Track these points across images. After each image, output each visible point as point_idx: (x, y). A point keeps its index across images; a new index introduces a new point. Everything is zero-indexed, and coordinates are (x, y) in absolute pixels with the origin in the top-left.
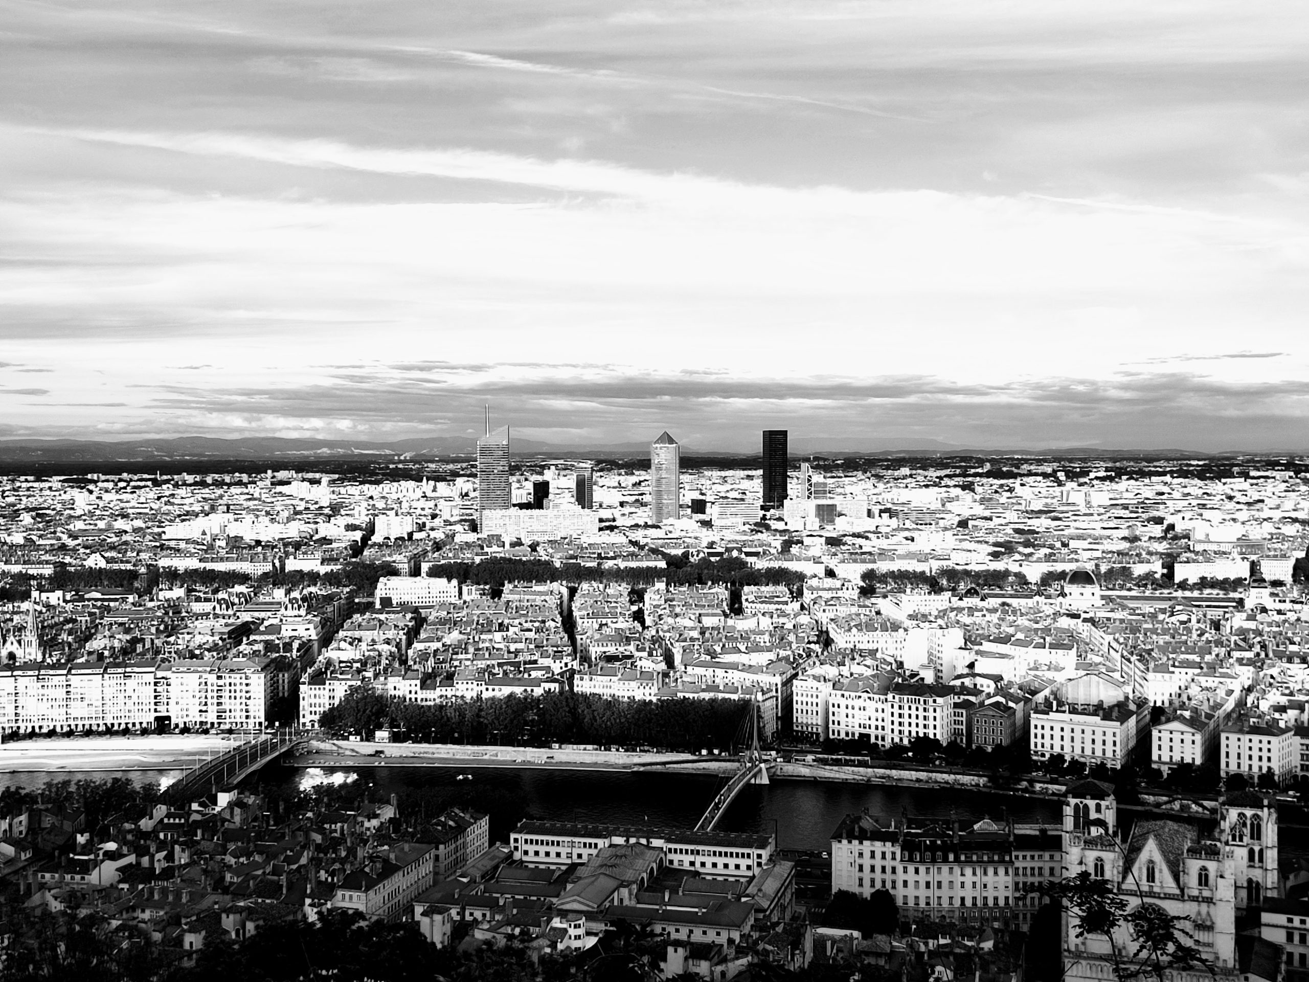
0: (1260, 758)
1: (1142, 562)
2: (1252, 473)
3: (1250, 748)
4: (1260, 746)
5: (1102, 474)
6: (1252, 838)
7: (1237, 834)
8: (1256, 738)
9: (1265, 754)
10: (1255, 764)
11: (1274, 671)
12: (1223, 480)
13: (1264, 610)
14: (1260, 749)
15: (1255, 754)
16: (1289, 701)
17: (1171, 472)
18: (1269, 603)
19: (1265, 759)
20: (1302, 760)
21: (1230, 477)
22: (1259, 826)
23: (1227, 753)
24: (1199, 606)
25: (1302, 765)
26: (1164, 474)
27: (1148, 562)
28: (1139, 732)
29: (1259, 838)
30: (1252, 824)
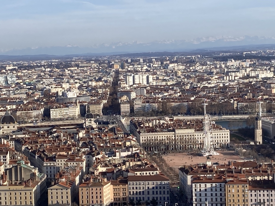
0: (97, 197)
1: (36, 109)
2: (80, 65)
3: (92, 193)
4: (97, 191)
5: (12, 67)
8: (94, 188)
9: (99, 195)
10: (95, 200)
11: (99, 156)
12: (69, 69)
13: (92, 129)
14: (97, 193)
15: (94, 195)
16: (107, 169)
17: (44, 66)
18: (94, 125)
19: (99, 197)
20: (115, 196)
21: (70, 67)
23: (82, 196)
24: (64, 129)
25: (114, 198)
26: (41, 66)
27: (38, 109)
28: (41, 191)
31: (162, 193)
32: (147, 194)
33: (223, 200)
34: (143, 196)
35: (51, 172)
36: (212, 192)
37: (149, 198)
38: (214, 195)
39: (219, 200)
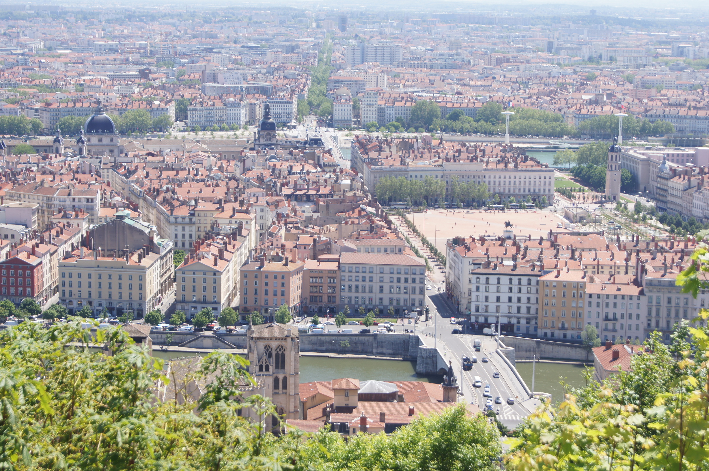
0: (275, 292)
3: (266, 284)
4: (275, 281)
6: (277, 367)
7: (264, 365)
8: (271, 275)
9: (279, 289)
10: (271, 298)
14: (275, 284)
15: (271, 288)
19: (279, 293)
20: (312, 292)
22: (283, 356)
23: (246, 290)
25: (311, 297)
29: (283, 367)
30: (277, 355)
31: (410, 291)
32: (378, 291)
33: (533, 311)
34: (371, 295)
35: (183, 235)
36: (510, 295)
37: (381, 299)
38: (515, 299)
39: (524, 310)
